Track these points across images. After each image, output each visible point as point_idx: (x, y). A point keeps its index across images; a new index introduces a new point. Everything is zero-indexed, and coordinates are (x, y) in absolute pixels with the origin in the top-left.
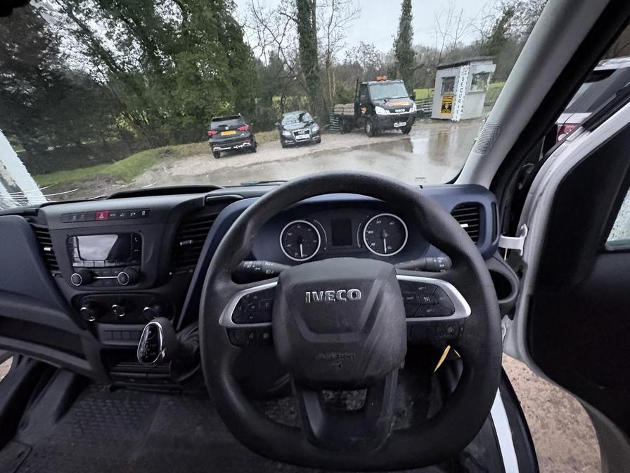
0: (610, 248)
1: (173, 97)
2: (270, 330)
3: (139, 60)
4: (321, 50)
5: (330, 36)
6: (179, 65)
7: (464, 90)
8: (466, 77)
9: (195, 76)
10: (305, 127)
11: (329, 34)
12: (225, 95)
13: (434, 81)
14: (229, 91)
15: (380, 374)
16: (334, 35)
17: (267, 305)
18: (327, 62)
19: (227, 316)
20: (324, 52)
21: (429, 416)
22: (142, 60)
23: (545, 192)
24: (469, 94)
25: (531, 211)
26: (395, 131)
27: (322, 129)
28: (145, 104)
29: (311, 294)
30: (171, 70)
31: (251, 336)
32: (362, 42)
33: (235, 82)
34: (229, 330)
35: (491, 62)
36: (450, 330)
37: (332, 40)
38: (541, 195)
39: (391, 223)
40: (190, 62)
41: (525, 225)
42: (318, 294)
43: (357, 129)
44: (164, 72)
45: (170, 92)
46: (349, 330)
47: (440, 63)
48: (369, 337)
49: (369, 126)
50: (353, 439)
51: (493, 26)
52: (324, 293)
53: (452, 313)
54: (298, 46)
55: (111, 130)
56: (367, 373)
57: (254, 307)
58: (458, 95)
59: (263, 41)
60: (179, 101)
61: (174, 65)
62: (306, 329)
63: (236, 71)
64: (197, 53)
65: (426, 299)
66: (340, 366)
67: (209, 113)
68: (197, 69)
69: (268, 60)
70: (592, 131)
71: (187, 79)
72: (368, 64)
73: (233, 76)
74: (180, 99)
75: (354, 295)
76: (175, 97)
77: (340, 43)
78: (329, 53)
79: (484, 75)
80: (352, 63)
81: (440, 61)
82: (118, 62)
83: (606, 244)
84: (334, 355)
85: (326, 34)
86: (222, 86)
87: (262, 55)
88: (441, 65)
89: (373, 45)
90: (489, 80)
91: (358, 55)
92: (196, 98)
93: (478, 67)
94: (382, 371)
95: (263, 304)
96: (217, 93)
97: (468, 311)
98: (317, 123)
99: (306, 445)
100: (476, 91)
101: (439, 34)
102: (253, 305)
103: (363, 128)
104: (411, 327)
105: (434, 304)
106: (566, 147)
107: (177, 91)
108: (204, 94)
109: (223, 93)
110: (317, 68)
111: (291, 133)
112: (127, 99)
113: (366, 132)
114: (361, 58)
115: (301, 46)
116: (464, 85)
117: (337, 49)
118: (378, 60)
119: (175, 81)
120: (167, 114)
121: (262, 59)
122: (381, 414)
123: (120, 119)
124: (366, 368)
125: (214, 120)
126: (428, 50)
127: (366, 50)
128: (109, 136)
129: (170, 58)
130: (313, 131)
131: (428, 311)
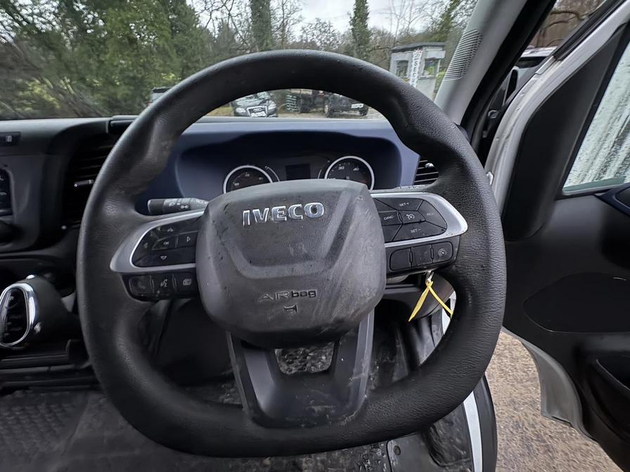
0: (567, 193)
1: (102, 62)
2: (193, 274)
3: (54, 13)
4: (276, 23)
5: (285, 7)
6: (108, 24)
7: (416, 75)
8: (419, 61)
9: (129, 39)
10: (260, 104)
11: (283, 5)
12: (168, 63)
13: (389, 63)
14: (172, 60)
15: (354, 314)
16: (289, 7)
17: (188, 239)
18: (282, 36)
19: (124, 258)
20: (278, 24)
21: (395, 378)
22: (59, 13)
23: (512, 134)
24: (421, 79)
25: (497, 156)
26: (353, 113)
27: (279, 108)
28: (67, 68)
29: (251, 213)
30: (98, 30)
31: (164, 284)
32: (318, 20)
33: (180, 51)
34: (127, 277)
35: (441, 49)
36: (441, 252)
37: (287, 11)
38: (508, 137)
39: (355, 169)
40: (122, 21)
41: (490, 173)
42: (262, 211)
43: (315, 110)
44: (89, 31)
45: (98, 56)
46: (307, 257)
47: (394, 46)
48: (336, 265)
49: (327, 106)
50: (317, 408)
51: (442, 13)
52: (270, 211)
53: (444, 230)
54: (250, 15)
55: (21, 98)
56: (335, 315)
57: (167, 243)
58: (411, 80)
59: (210, 6)
60: (111, 69)
61: (101, 23)
62: (245, 261)
63: (179, 37)
64: (130, 11)
65: (410, 216)
66: (295, 308)
67: (150, 84)
68: (131, 30)
69: (217, 29)
70: (562, 60)
71: (120, 42)
72: (325, 43)
73: (176, 43)
74: (112, 64)
75: (314, 210)
76: (106, 62)
77: (296, 16)
78: (283, 25)
79: (435, 60)
80: (309, 41)
81: (394, 44)
82: (24, 12)
83: (563, 189)
84: (286, 294)
85: (281, 4)
86: (163, 52)
87: (209, 22)
88: (395, 48)
89: (329, 22)
90: (439, 66)
91: (315, 32)
92: (132, 65)
93: (429, 53)
94: (356, 311)
95: (183, 238)
96: (158, 62)
97: (463, 225)
98: (273, 101)
99: (250, 428)
100: (428, 76)
101: (394, 16)
102: (166, 240)
103: (321, 109)
104: (391, 255)
105: (420, 222)
106: (536, 81)
107: (108, 56)
108: (142, 61)
109: (166, 62)
110: (272, 40)
111: (246, 110)
112: (42, 61)
113: (324, 111)
114: (318, 36)
115: (253, 14)
116: (417, 70)
117: (292, 22)
118: (335, 40)
119: (104, 44)
120: (97, 83)
121: (210, 27)
122: (355, 370)
123: (34, 85)
124: (334, 307)
125: (156, 91)
126: (383, 34)
127: (323, 27)
128: (20, 106)
129: (96, 15)
130: (269, 109)
131: (413, 231)
